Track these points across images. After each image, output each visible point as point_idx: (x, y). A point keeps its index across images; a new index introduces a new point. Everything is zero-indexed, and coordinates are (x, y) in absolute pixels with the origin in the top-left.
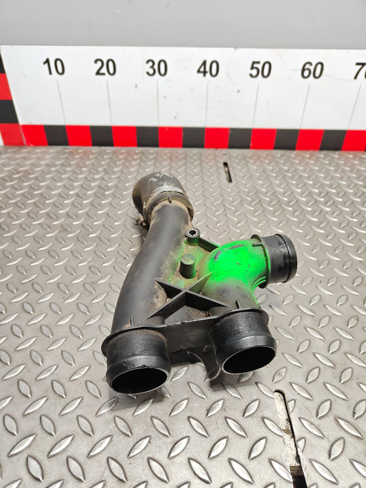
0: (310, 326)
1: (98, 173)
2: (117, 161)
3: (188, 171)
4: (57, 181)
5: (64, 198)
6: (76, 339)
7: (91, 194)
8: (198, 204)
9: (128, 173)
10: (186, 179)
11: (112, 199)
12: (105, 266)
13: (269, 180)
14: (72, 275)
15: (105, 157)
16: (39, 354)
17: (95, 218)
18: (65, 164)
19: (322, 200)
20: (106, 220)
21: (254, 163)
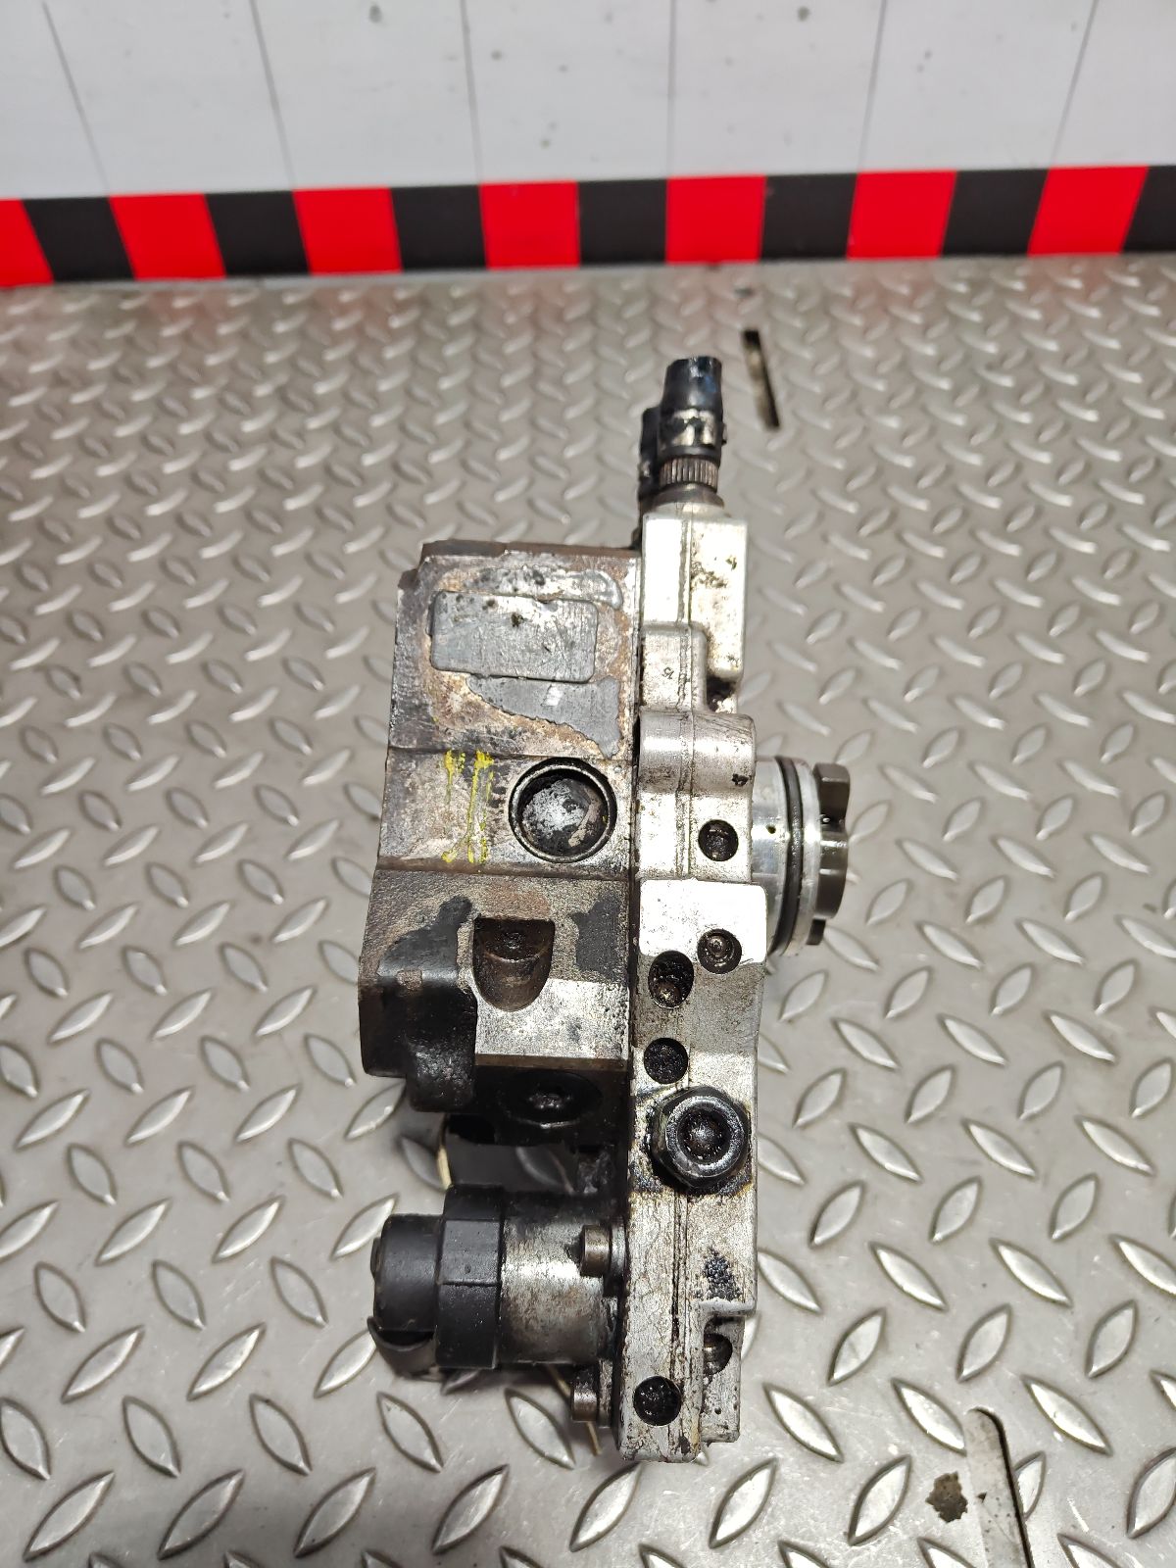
0: (1098, 1112)
1: (253, 408)
2: (326, 347)
3: (605, 384)
4: (93, 454)
5: (129, 537)
6: (203, 1206)
7: (231, 512)
9: (371, 405)
10: (598, 420)
11: (316, 536)
13: (924, 410)
14: (176, 910)
15: (281, 328)
16: (69, 1282)
17: (251, 630)
18: (124, 371)
19: (1136, 499)
20: (293, 636)
21: (866, 330)
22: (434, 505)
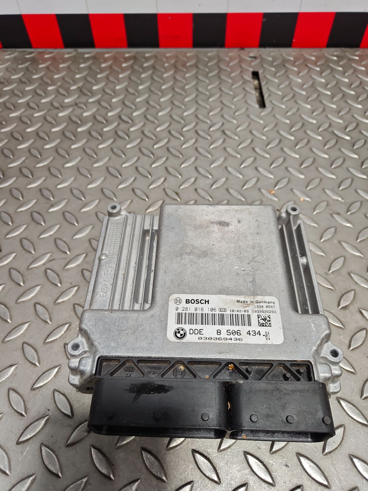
1: (69, 93)
2: (98, 73)
3: (200, 89)
5: (18, 140)
7: (57, 131)
8: (213, 148)
9: (113, 94)
10: (197, 102)
11: (88, 141)
12: (68, 269)
13: (321, 102)
14: (19, 287)
15: (82, 66)
17: (60, 176)
18: (23, 80)
20: (75, 180)
21: (299, 73)
22: (132, 131)
